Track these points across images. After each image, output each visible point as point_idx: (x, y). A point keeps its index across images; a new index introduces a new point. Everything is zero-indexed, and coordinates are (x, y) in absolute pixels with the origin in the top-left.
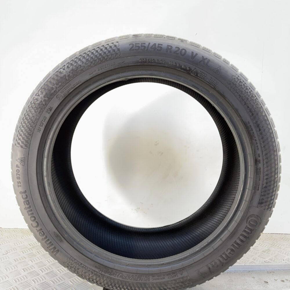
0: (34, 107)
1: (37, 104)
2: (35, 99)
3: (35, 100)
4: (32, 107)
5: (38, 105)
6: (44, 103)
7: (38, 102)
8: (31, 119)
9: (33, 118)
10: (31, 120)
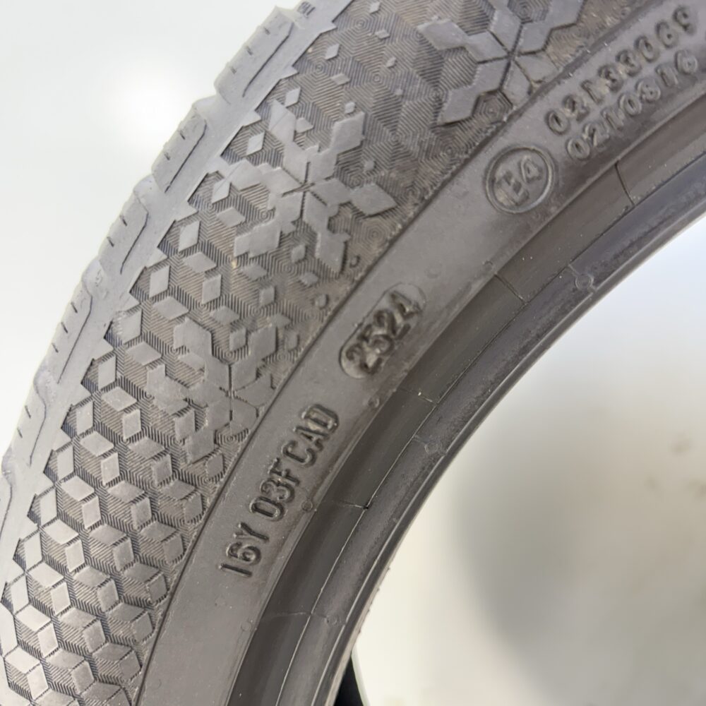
0: (209, 289)
1: (243, 258)
2: (220, 191)
3: (221, 204)
4: (181, 296)
5: (252, 269)
6: (328, 249)
7: (262, 236)
8: (154, 437)
9: (181, 425)
10: (167, 446)
